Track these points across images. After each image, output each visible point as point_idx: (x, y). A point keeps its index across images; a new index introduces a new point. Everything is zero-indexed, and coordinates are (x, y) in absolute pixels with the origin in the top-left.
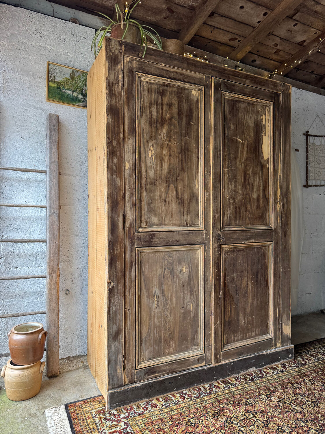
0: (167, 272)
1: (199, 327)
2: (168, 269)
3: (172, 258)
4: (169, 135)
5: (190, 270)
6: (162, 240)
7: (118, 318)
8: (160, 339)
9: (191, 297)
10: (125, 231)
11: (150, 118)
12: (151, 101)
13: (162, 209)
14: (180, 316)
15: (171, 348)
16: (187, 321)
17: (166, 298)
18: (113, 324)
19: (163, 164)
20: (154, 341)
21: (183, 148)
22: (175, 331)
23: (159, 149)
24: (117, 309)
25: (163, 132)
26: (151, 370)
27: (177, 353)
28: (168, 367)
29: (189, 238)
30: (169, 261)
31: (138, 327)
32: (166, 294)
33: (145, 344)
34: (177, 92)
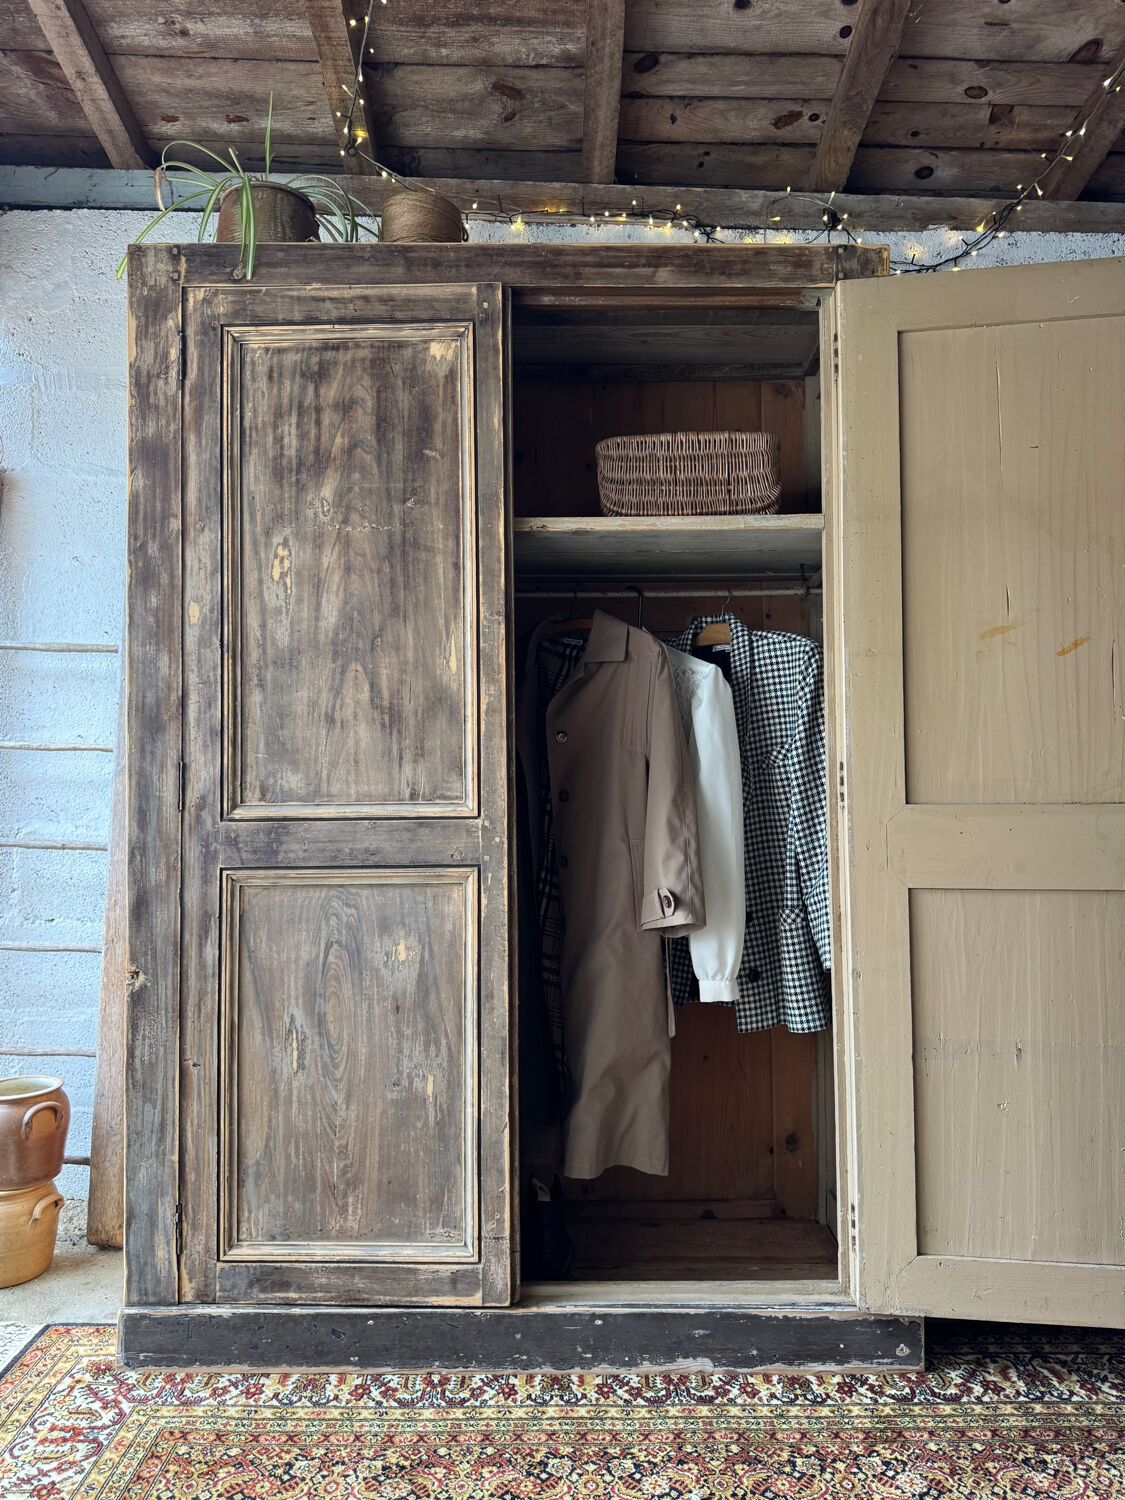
0: (337, 957)
1: (460, 1162)
2: (340, 945)
3: (357, 909)
4: (344, 504)
5: (427, 956)
6: (314, 846)
7: (159, 1086)
8: (310, 1178)
9: (427, 1050)
10: (186, 815)
11: (275, 458)
12: (279, 406)
13: (318, 745)
14: (384, 1112)
15: (350, 1218)
16: (412, 1133)
17: (330, 1046)
18: (144, 1102)
19: (324, 599)
20: (286, 1183)
21: (398, 539)
22: (364, 1162)
23: (309, 552)
24: (157, 1058)
25: (322, 495)
26: (272, 1273)
27: (371, 1239)
28: (334, 1280)
29: (419, 844)
30: (345, 919)
31: (231, 1124)
32: (332, 1029)
33: (257, 1185)
34: (373, 361)
